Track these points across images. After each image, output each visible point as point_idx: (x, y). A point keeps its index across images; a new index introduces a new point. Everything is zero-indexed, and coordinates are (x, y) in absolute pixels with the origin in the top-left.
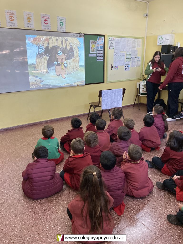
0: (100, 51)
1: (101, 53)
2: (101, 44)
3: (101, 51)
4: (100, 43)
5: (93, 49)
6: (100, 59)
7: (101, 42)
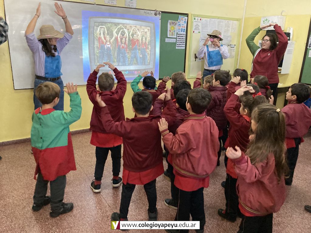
1: (183, 38)
7: (183, 24)
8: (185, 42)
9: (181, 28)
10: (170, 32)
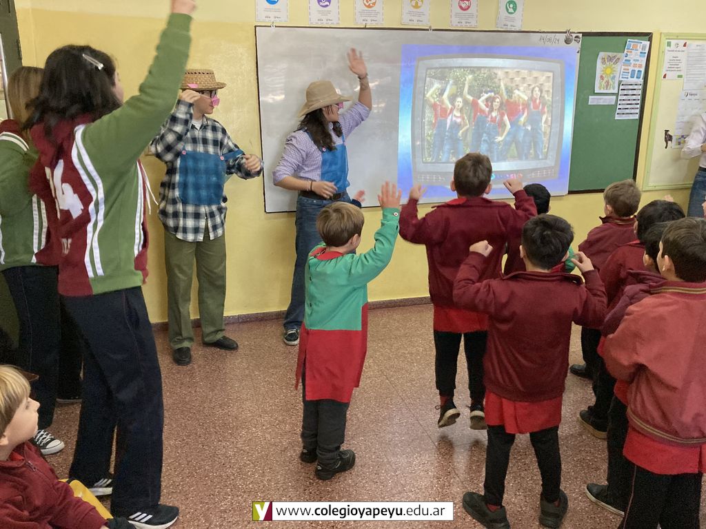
0: (631, 87)
1: (635, 92)
2: (636, 63)
3: (636, 87)
4: (634, 60)
5: (606, 79)
6: (627, 111)
7: (637, 57)
8: (639, 102)
9: (631, 69)
10: (603, 79)
